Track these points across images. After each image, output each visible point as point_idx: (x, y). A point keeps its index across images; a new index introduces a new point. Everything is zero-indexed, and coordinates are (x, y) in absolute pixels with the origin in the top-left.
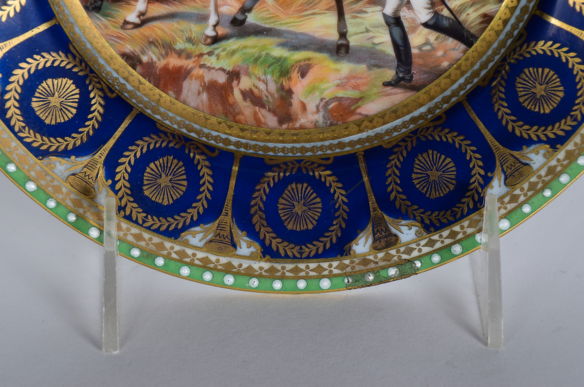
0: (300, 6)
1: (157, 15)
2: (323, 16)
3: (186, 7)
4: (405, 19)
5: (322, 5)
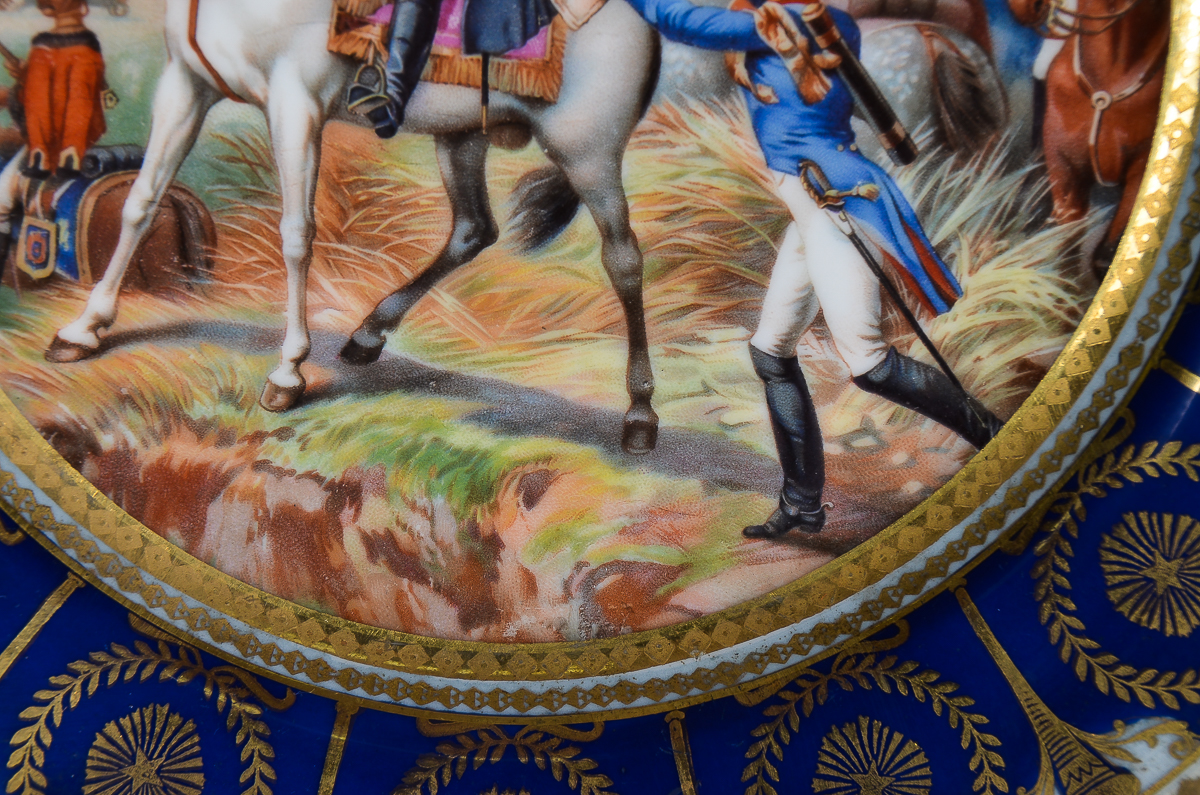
0: (528, 317)
1: (142, 327)
2: (589, 346)
3: (222, 308)
4: (808, 363)
5: (589, 318)
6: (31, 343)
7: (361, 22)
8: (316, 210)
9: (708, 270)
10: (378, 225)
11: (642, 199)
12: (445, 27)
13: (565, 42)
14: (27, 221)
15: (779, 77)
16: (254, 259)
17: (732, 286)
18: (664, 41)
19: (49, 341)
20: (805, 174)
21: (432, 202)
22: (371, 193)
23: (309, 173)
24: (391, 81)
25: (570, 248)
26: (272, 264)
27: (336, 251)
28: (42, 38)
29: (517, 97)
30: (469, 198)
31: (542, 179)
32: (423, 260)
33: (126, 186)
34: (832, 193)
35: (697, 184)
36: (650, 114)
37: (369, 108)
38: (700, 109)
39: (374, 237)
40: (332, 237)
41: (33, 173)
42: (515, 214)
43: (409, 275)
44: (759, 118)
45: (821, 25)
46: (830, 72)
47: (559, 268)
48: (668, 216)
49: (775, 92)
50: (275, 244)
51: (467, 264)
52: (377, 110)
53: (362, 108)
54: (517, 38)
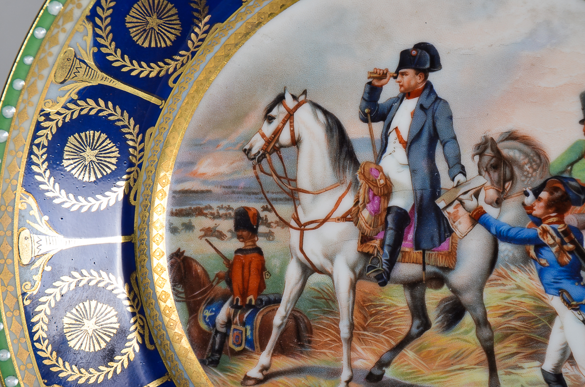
0: (445, 360)
1: (282, 370)
2: (472, 371)
3: (315, 360)
4: (567, 376)
5: (472, 359)
6: (235, 378)
7: (371, 239)
8: (354, 318)
9: (522, 337)
10: (381, 323)
11: (492, 308)
12: (406, 239)
13: (457, 244)
14: (233, 327)
15: (549, 255)
16: (328, 339)
17: (532, 344)
18: (499, 241)
19: (242, 377)
20: (562, 296)
21: (403, 313)
22: (377, 310)
23: (351, 302)
24: (384, 263)
25: (462, 330)
26: (336, 341)
27: (363, 334)
28: (239, 251)
29: (438, 267)
30: (418, 310)
31: (449, 301)
32: (400, 337)
33: (274, 311)
34: (574, 303)
35: (516, 301)
36: (494, 272)
37: (375, 274)
38: (516, 270)
39: (379, 328)
40: (361, 329)
41: (235, 307)
42: (438, 316)
43: (394, 343)
44: (541, 273)
45: (566, 233)
46: (571, 252)
47: (458, 338)
48: (504, 315)
49: (547, 262)
50: (337, 333)
51: (418, 338)
52: (379, 275)
53: (372, 274)
54: (437, 243)
